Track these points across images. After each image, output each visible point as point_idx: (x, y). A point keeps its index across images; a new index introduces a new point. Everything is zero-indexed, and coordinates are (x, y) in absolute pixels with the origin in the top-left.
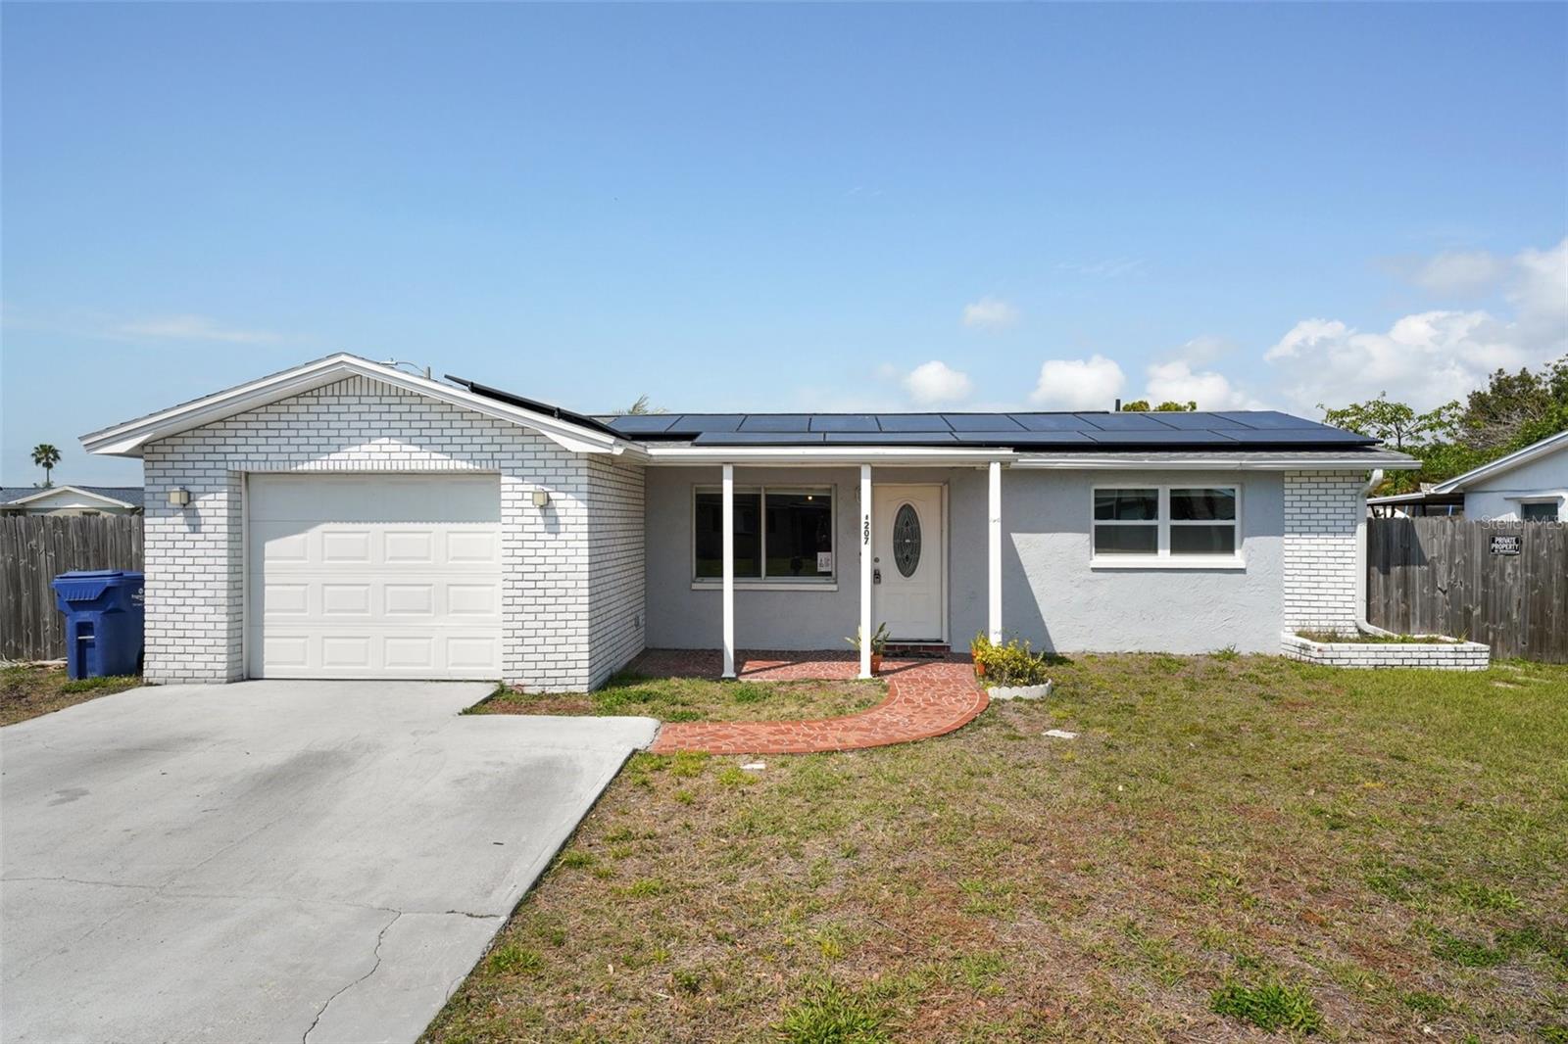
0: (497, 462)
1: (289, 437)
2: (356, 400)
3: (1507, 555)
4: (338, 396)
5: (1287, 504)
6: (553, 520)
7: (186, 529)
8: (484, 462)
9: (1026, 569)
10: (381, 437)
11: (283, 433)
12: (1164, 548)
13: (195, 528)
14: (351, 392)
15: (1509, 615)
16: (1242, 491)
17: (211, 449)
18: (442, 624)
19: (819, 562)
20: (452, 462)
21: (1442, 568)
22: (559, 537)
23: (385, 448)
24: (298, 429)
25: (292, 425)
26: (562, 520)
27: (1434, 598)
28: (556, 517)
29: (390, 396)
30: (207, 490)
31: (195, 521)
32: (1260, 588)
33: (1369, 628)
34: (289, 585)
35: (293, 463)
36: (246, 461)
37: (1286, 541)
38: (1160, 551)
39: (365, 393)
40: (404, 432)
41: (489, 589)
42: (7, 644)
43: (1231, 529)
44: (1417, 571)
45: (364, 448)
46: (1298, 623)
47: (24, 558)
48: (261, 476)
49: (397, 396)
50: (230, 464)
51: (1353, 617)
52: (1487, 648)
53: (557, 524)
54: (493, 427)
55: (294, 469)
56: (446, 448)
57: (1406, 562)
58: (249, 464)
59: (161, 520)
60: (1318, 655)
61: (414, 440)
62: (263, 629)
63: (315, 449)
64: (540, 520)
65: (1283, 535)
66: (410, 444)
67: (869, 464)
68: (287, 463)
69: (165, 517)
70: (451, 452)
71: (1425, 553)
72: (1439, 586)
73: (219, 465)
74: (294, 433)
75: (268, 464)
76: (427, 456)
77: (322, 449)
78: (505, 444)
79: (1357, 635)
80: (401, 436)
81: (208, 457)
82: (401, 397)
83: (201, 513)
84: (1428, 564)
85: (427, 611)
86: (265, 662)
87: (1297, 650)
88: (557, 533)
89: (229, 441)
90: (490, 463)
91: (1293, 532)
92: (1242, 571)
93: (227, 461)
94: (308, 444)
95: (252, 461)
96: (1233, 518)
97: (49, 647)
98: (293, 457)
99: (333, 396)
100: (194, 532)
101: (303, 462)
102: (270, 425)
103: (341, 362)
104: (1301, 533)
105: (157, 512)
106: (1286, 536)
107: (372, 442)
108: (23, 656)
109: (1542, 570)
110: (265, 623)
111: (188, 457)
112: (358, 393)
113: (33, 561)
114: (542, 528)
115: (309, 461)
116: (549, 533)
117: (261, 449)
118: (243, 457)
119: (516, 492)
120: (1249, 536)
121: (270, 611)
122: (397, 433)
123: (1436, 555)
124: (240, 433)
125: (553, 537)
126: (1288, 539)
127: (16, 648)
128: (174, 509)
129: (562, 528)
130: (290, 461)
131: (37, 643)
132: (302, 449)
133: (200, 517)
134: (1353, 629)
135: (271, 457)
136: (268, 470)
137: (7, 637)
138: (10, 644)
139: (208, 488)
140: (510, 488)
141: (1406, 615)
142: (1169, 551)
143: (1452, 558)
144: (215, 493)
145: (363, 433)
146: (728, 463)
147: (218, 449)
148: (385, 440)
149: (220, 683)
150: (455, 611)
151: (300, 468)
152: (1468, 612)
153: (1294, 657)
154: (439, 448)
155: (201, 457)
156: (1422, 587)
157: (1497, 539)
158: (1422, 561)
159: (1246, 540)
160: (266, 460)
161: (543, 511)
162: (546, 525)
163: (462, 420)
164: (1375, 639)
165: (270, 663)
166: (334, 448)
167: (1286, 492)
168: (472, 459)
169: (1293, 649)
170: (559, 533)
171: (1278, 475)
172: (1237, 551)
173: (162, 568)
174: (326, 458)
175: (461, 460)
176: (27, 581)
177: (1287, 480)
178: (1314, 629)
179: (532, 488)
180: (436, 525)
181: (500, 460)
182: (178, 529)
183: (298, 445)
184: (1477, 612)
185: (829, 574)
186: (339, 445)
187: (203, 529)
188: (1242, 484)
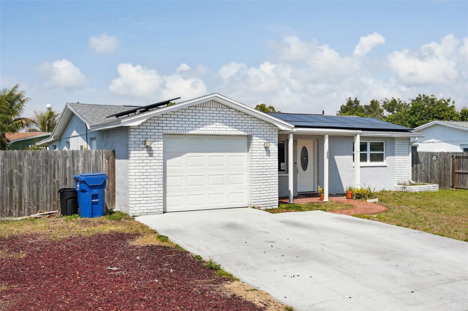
0: (252, 132)
1: (185, 121)
2: (208, 109)
3: (435, 161)
4: (203, 107)
5: (395, 147)
6: (268, 152)
7: (147, 155)
8: (249, 132)
9: (338, 167)
10: (217, 122)
11: (184, 120)
12: (369, 160)
13: (151, 155)
14: (207, 106)
15: (435, 177)
16: (385, 143)
17: (157, 125)
18: (227, 188)
19: (281, 166)
20: (239, 132)
21: (423, 164)
22: (270, 157)
23: (218, 126)
24: (189, 118)
25: (187, 117)
26: (271, 152)
27: (422, 173)
28: (269, 151)
29: (219, 108)
30: (155, 140)
31: (151, 152)
32: (390, 171)
33: (412, 182)
34: (175, 176)
35: (187, 131)
36: (170, 129)
37: (396, 158)
38: (368, 161)
39: (211, 107)
40: (224, 121)
41: (242, 175)
42: (5, 210)
43: (383, 154)
44: (419, 165)
45: (211, 126)
46: (397, 181)
47: (16, 170)
48: (167, 135)
49: (222, 108)
50: (164, 130)
51: (408, 179)
52: (438, 185)
53: (270, 153)
54: (251, 120)
55: (187, 133)
56: (237, 127)
57: (416, 164)
58: (171, 131)
59: (138, 152)
60: (409, 189)
61: (227, 124)
62: (166, 193)
63: (195, 126)
64: (265, 152)
65: (394, 156)
66: (226, 125)
67: (328, 134)
68: (185, 131)
69: (140, 151)
70: (239, 128)
71: (420, 160)
72: (423, 170)
73: (160, 131)
74: (187, 120)
75: (178, 131)
76: (231, 129)
77: (197, 126)
78: (255, 126)
79: (409, 184)
80: (223, 122)
81: (156, 128)
82: (223, 108)
83: (153, 149)
84: (420, 164)
85: (222, 184)
86: (167, 206)
87: (401, 188)
88: (269, 156)
89: (164, 122)
90: (250, 132)
91: (397, 155)
92: (386, 166)
93: (163, 130)
94: (192, 124)
95: (172, 130)
96: (383, 151)
97: (26, 210)
98: (187, 128)
99: (201, 107)
100: (151, 156)
101: (190, 130)
102: (179, 116)
103: (216, 96)
104: (398, 155)
105: (136, 149)
106: (395, 156)
107: (214, 124)
108: (13, 215)
109: (441, 165)
110: (167, 191)
111: (148, 128)
112: (209, 106)
113: (21, 171)
114: (265, 154)
115: (192, 130)
116: (267, 156)
117: (176, 125)
118: (169, 128)
119: (257, 142)
120: (387, 156)
121: (169, 186)
122: (222, 121)
123: (422, 161)
124: (168, 119)
125: (268, 157)
126: (396, 157)
127: (10, 212)
128: (143, 148)
129: (271, 154)
130: (185, 130)
131: (20, 208)
132: (190, 125)
133: (152, 151)
134: (408, 183)
135: (179, 128)
136: (178, 133)
137: (5, 207)
138: (7, 209)
139: (156, 140)
140: (256, 141)
141: (417, 178)
142: (370, 161)
143: (425, 162)
144: (158, 141)
145: (211, 121)
146: (291, 133)
147: (160, 125)
148: (218, 123)
149: (161, 214)
150: (231, 184)
151: (189, 133)
152: (428, 177)
153: (400, 190)
154: (235, 127)
155: (153, 128)
156: (419, 170)
157: (433, 157)
158: (420, 163)
159: (387, 157)
160: (177, 130)
161: (266, 149)
162: (266, 153)
163: (242, 117)
164: (413, 185)
165: (169, 206)
166: (201, 126)
167: (395, 143)
168: (245, 131)
169: (400, 188)
170: (270, 156)
171: (393, 139)
172: (384, 161)
173: (138, 171)
174: (198, 129)
175: (242, 131)
176: (17, 180)
177: (395, 140)
178: (401, 183)
179: (262, 141)
180: (226, 153)
181: (253, 131)
182: (144, 155)
183: (189, 124)
184: (429, 177)
185: (284, 170)
186: (203, 125)
187: (154, 155)
188: (385, 141)
